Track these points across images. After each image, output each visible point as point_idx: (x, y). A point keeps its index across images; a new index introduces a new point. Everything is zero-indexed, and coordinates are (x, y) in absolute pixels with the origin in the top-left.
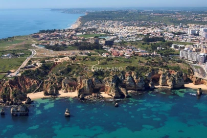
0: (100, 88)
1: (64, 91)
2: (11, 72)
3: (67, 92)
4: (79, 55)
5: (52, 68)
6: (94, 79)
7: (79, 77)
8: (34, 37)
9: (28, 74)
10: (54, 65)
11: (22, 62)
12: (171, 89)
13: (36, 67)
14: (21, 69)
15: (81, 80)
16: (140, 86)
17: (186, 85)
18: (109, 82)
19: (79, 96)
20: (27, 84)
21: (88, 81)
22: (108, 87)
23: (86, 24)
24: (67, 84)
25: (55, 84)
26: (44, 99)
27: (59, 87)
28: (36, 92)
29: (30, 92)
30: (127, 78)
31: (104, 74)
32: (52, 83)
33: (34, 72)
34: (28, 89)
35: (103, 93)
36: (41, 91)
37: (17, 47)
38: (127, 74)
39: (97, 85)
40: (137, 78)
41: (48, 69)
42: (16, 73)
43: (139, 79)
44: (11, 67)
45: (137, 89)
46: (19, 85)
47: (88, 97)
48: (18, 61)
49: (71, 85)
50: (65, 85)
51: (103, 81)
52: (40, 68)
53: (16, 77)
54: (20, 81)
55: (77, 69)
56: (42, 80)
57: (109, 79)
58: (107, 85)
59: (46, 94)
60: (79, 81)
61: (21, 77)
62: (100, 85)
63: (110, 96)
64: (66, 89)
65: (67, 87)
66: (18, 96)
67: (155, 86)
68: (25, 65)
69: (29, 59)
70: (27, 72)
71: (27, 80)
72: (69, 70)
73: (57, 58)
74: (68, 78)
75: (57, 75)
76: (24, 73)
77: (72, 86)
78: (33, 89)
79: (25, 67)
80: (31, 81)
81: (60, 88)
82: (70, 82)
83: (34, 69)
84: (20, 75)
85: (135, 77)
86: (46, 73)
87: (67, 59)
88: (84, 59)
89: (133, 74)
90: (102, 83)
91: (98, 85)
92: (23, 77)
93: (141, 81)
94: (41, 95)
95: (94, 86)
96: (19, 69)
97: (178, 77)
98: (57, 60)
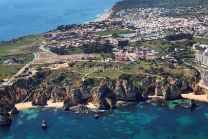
0: (88, 98)
1: (52, 101)
2: (4, 81)
3: (55, 102)
4: (81, 60)
5: (47, 76)
6: (81, 89)
7: (68, 87)
8: (46, 36)
9: (21, 83)
10: (50, 72)
11: (19, 70)
12: (165, 100)
13: (31, 76)
14: (15, 77)
15: (70, 90)
16: (129, 96)
17: (183, 96)
18: (96, 92)
19: (64, 106)
20: (17, 94)
21: (75, 91)
22: (95, 97)
23: (117, 14)
24: (55, 94)
25: (45, 93)
26: (30, 109)
27: (48, 96)
28: (25, 102)
29: (19, 102)
30: (117, 88)
31: (94, 83)
32: (41, 93)
33: (27, 81)
34: (18, 98)
35: (90, 103)
36: (30, 101)
37: (23, 50)
38: (118, 83)
39: (84, 95)
40: (127, 88)
41: (43, 77)
42: (9, 82)
43: (129, 89)
44: (6, 75)
45: (127, 99)
46: (9, 95)
47: (74, 107)
48: (16, 69)
49: (59, 95)
50: (53, 95)
51: (91, 91)
52: (33, 76)
53: (7, 87)
54: (11, 91)
55: (70, 77)
56: (34, 89)
57: (96, 89)
58: (95, 95)
59: (34, 104)
60: (68, 91)
61: (12, 86)
62: (88, 95)
63: (96, 107)
64: (55, 99)
65: (56, 97)
66: (5, 106)
67: (149, 96)
68: (21, 73)
69: (27, 66)
70: (19, 81)
71: (18, 90)
72: (62, 78)
73: (55, 65)
74: (57, 88)
75: (48, 84)
76: (16, 83)
77: (61, 96)
78: (23, 99)
79: (20, 76)
80: (22, 90)
81: (49, 98)
82: (59, 91)
83: (27, 78)
84: (11, 84)
85: (125, 87)
86: (39, 82)
87: (66, 65)
88: (82, 66)
89: (124, 84)
90: (90, 93)
91: (86, 95)
92: (14, 87)
93: (131, 91)
94: (29, 105)
95: (82, 97)
96: (13, 78)
97: (174, 87)
98: (55, 67)
